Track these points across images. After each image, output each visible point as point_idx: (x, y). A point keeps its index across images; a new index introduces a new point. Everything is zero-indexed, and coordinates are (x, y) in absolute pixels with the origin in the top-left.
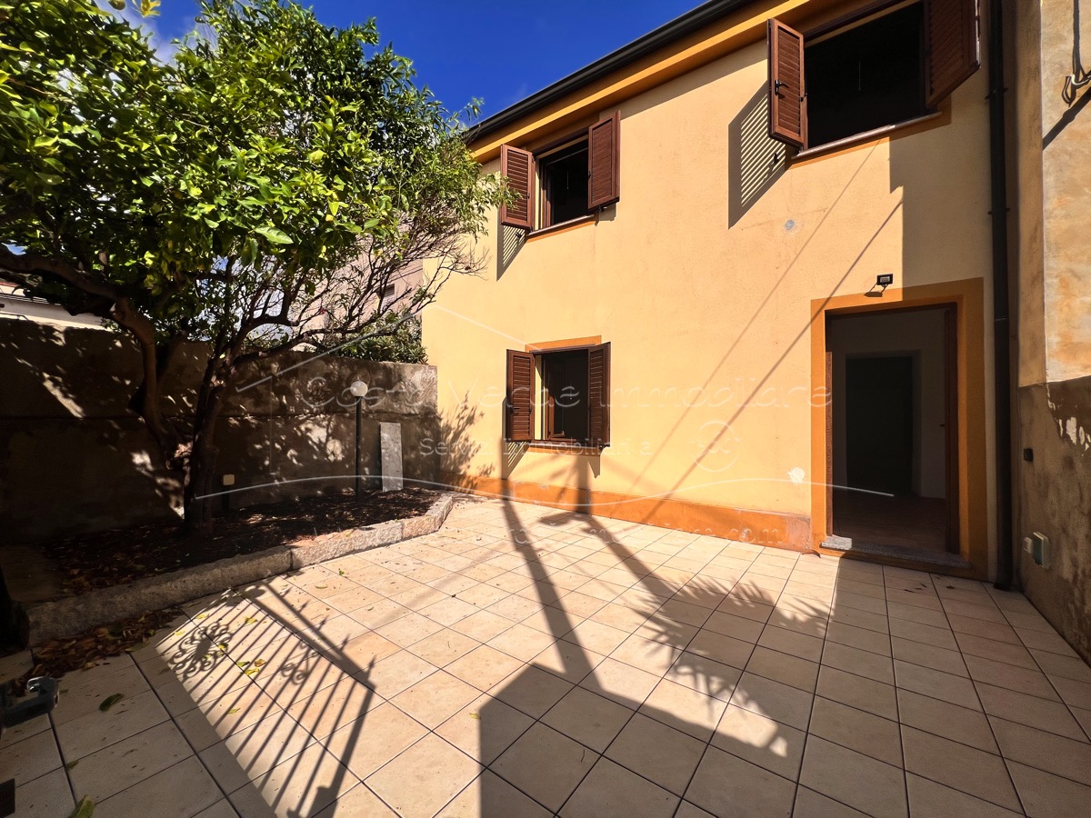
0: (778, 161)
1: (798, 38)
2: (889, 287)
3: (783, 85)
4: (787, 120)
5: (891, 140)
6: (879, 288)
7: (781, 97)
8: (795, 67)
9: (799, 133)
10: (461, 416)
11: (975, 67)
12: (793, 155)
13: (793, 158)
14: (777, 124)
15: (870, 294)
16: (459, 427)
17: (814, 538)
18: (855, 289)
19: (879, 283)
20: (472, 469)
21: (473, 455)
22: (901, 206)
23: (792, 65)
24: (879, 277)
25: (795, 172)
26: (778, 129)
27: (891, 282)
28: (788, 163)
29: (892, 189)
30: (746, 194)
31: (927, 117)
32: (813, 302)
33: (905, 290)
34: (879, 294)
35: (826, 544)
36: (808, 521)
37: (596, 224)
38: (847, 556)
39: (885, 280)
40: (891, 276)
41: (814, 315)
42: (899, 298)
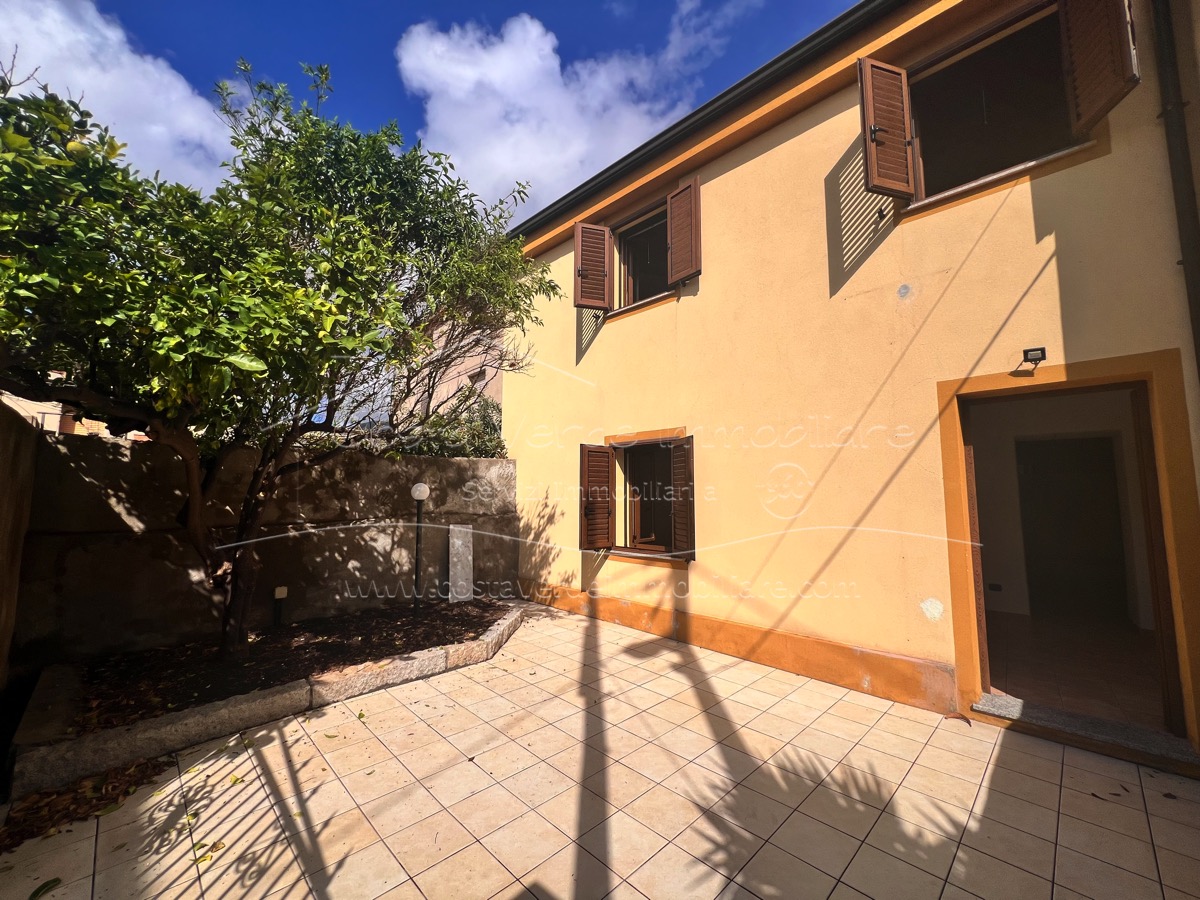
0: (885, 216)
1: (900, 74)
2: (1042, 364)
3: (880, 130)
4: (889, 169)
5: (1031, 179)
6: (1029, 366)
7: (879, 143)
8: (897, 107)
9: (908, 183)
10: (542, 515)
11: (1134, 81)
12: (903, 208)
13: (902, 212)
14: (875, 175)
15: (1016, 374)
16: (539, 527)
17: (963, 698)
18: (998, 367)
19: (1026, 359)
20: (553, 576)
21: (553, 560)
22: (1054, 261)
23: (893, 106)
24: (1026, 353)
25: (907, 229)
26: (877, 181)
27: (1043, 357)
28: (899, 217)
29: (1039, 239)
30: (849, 258)
31: (1076, 148)
32: (941, 386)
33: (1069, 367)
34: (1029, 374)
35: (979, 706)
36: (951, 673)
37: (678, 300)
38: (1015, 727)
39: (1036, 355)
40: (1043, 350)
41: (943, 405)
42: (1061, 377)
